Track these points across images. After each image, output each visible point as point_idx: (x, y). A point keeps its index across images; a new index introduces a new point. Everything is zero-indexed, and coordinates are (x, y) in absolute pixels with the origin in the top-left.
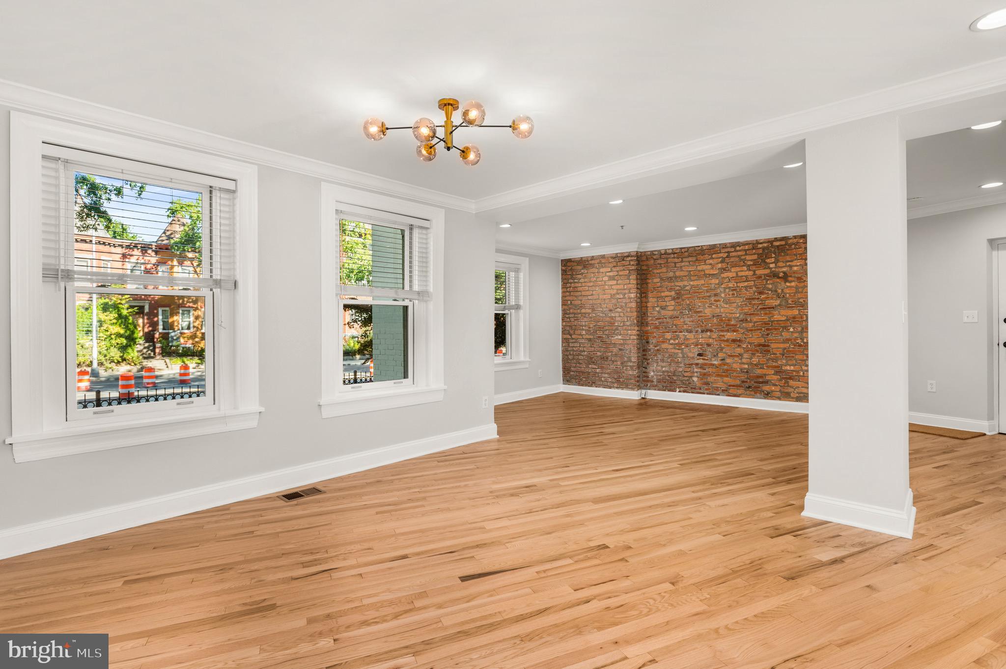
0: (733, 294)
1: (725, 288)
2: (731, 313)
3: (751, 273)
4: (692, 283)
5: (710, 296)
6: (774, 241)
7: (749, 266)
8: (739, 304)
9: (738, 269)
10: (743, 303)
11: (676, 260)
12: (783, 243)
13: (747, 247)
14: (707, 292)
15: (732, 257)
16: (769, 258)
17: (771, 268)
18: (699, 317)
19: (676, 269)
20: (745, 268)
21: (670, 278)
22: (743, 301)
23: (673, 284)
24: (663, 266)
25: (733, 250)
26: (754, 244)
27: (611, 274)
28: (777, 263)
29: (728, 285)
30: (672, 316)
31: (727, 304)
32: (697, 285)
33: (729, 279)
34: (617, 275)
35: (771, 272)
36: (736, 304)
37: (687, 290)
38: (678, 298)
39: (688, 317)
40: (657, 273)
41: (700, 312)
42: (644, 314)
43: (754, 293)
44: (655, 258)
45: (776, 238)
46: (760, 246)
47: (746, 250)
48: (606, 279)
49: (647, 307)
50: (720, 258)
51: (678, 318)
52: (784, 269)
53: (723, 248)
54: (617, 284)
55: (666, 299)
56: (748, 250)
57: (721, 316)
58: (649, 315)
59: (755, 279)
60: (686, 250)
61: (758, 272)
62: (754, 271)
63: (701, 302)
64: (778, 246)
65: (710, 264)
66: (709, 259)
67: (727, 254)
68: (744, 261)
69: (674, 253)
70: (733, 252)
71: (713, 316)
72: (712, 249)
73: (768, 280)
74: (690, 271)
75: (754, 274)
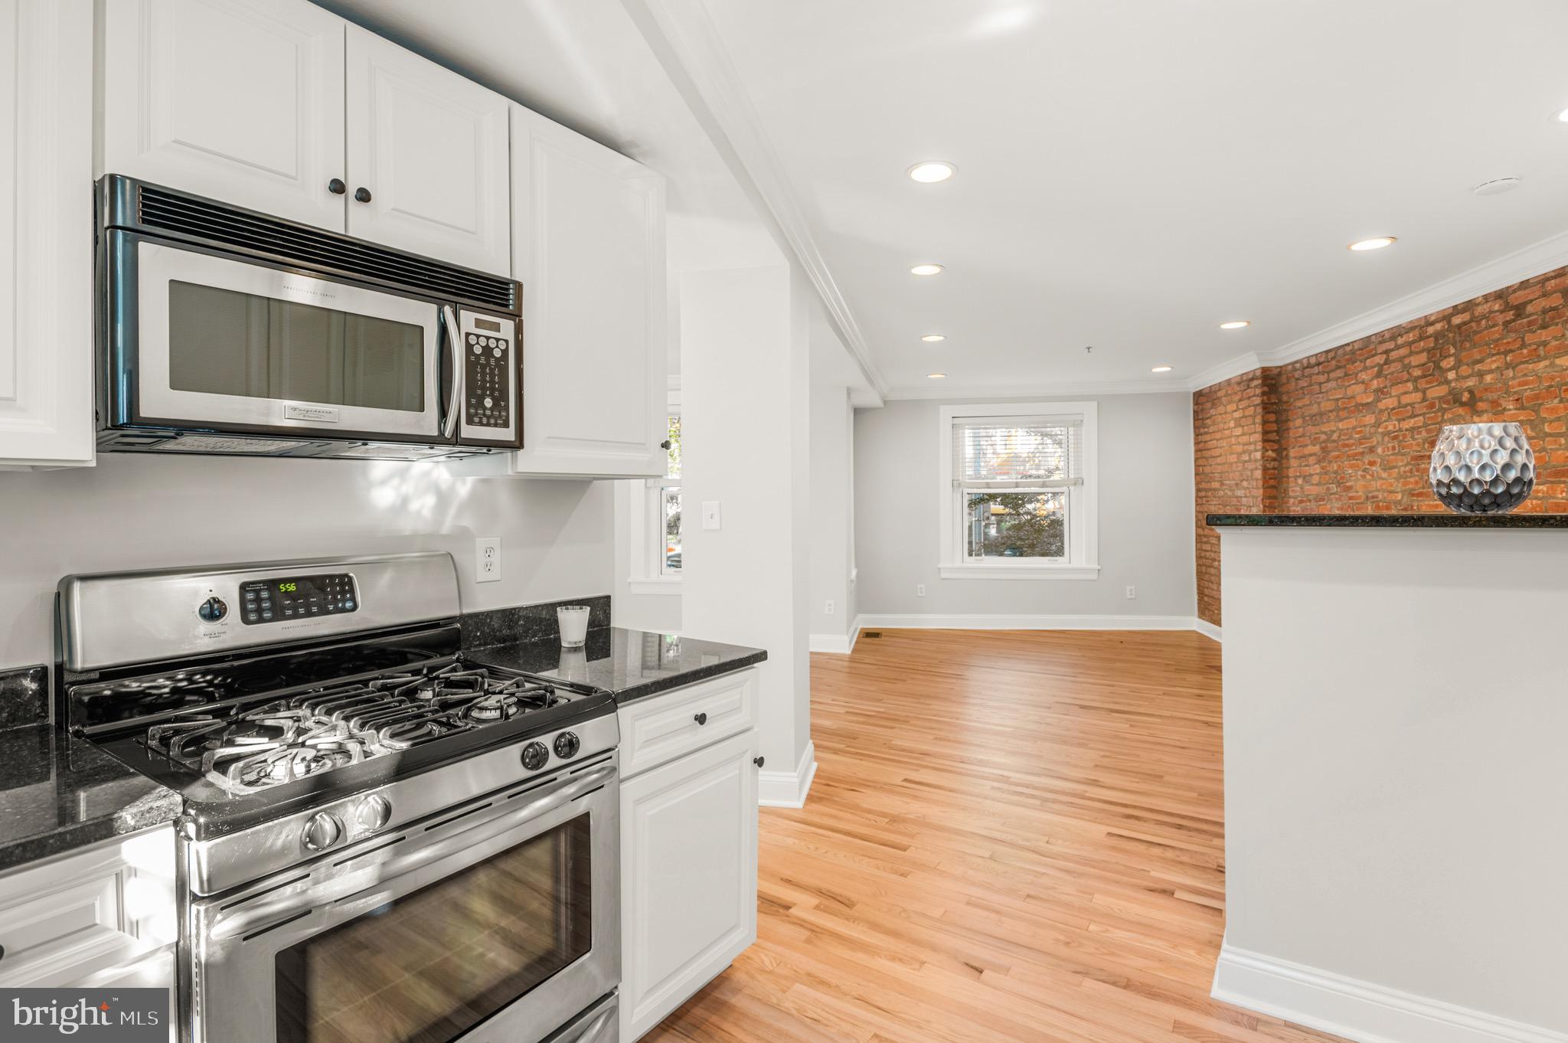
0: (1394, 448)
1: (1384, 435)
2: (1390, 492)
3: (1418, 396)
4: (1340, 425)
5: (1363, 453)
6: (1453, 315)
7: (1416, 380)
8: (1402, 469)
9: (1400, 388)
10: (1407, 468)
11: (1322, 378)
12: (1466, 317)
13: (1411, 337)
14: (1361, 444)
15: (1394, 361)
16: (1445, 357)
17: (1447, 382)
18: (1351, 498)
19: (1321, 396)
20: (1410, 385)
21: (1314, 416)
22: (1408, 464)
23: (1317, 429)
24: (1306, 392)
25: (1391, 345)
26: (1421, 327)
27: (1237, 415)
28: (1459, 367)
29: (1386, 427)
30: (1317, 495)
31: (1384, 470)
32: (1347, 429)
33: (1389, 413)
34: (1243, 417)
35: (1450, 393)
36: (1396, 470)
37: (1334, 441)
38: (1324, 458)
39: (1336, 499)
40: (1300, 408)
41: (1350, 488)
42: (1285, 491)
43: (1424, 444)
44: (1297, 376)
45: (1457, 306)
46: (1431, 330)
47: (1410, 344)
48: (1232, 424)
49: (1288, 477)
50: (1374, 367)
51: (1323, 500)
52: (1470, 383)
53: (1380, 343)
54: (1243, 434)
55: (1312, 460)
56: (1413, 342)
57: (1377, 497)
58: (1291, 494)
59: (1425, 410)
60: (1333, 355)
61: (1432, 394)
62: (1424, 392)
63: (1352, 466)
64: (1459, 326)
65: (1363, 382)
66: (1361, 371)
67: (1385, 356)
68: (1407, 368)
69: (1319, 364)
70: (1393, 350)
71: (1367, 498)
72: (1365, 348)
73: (1445, 411)
74: (1338, 400)
75: (1424, 399)
